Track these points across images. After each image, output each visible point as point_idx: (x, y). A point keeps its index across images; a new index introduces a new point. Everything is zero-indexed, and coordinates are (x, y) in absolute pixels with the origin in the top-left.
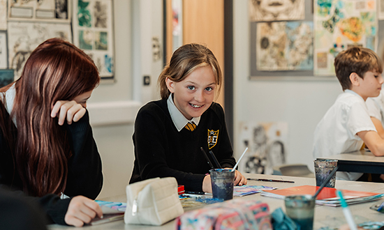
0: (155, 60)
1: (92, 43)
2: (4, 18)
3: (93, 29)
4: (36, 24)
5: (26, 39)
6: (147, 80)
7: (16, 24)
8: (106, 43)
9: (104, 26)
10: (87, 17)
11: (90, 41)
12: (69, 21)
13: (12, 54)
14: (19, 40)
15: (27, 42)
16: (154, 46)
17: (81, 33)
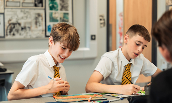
0: (101, 27)
1: (59, 19)
2: (2, 7)
3: (59, 11)
4: (23, 10)
5: (16, 17)
6: (93, 37)
7: (10, 10)
8: (68, 18)
9: (67, 10)
10: (55, 6)
11: (57, 18)
12: (44, 8)
13: (7, 24)
14: (12, 18)
15: (16, 19)
16: (101, 20)
17: (51, 14)
